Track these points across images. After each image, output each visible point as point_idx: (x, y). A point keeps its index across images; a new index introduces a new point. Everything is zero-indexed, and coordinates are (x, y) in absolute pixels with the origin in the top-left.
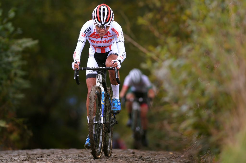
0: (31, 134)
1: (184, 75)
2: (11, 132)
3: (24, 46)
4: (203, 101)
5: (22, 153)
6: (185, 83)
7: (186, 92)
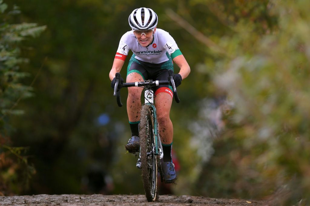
0: (34, 172)
1: (264, 82)
2: (5, 169)
3: (24, 34)
4: (293, 122)
5: (17, 200)
6: (265, 94)
7: (266, 109)
